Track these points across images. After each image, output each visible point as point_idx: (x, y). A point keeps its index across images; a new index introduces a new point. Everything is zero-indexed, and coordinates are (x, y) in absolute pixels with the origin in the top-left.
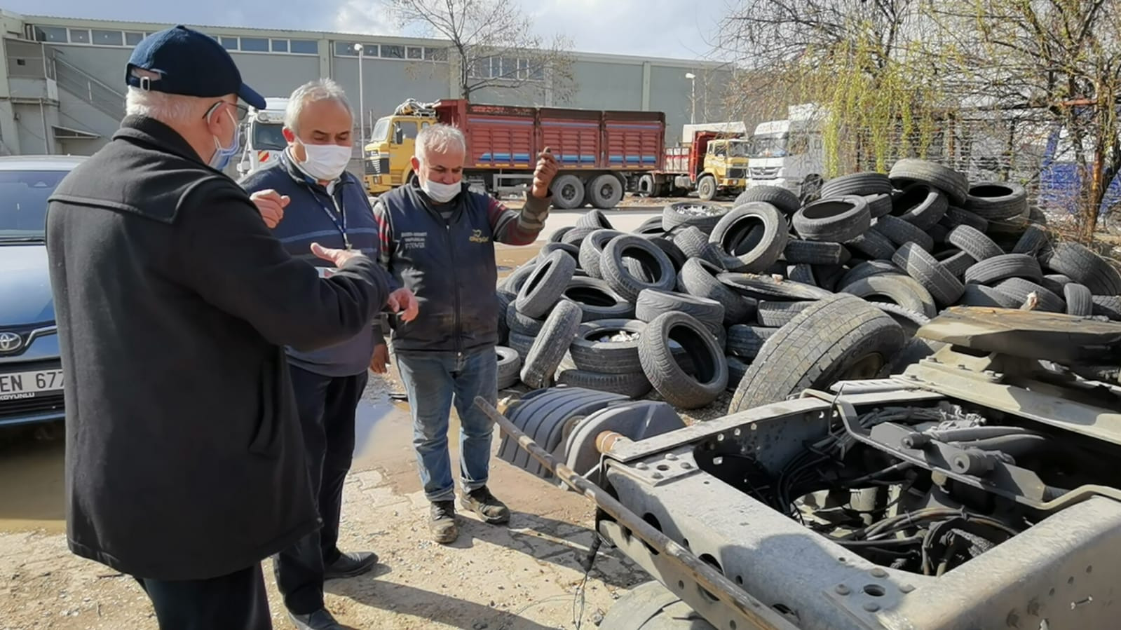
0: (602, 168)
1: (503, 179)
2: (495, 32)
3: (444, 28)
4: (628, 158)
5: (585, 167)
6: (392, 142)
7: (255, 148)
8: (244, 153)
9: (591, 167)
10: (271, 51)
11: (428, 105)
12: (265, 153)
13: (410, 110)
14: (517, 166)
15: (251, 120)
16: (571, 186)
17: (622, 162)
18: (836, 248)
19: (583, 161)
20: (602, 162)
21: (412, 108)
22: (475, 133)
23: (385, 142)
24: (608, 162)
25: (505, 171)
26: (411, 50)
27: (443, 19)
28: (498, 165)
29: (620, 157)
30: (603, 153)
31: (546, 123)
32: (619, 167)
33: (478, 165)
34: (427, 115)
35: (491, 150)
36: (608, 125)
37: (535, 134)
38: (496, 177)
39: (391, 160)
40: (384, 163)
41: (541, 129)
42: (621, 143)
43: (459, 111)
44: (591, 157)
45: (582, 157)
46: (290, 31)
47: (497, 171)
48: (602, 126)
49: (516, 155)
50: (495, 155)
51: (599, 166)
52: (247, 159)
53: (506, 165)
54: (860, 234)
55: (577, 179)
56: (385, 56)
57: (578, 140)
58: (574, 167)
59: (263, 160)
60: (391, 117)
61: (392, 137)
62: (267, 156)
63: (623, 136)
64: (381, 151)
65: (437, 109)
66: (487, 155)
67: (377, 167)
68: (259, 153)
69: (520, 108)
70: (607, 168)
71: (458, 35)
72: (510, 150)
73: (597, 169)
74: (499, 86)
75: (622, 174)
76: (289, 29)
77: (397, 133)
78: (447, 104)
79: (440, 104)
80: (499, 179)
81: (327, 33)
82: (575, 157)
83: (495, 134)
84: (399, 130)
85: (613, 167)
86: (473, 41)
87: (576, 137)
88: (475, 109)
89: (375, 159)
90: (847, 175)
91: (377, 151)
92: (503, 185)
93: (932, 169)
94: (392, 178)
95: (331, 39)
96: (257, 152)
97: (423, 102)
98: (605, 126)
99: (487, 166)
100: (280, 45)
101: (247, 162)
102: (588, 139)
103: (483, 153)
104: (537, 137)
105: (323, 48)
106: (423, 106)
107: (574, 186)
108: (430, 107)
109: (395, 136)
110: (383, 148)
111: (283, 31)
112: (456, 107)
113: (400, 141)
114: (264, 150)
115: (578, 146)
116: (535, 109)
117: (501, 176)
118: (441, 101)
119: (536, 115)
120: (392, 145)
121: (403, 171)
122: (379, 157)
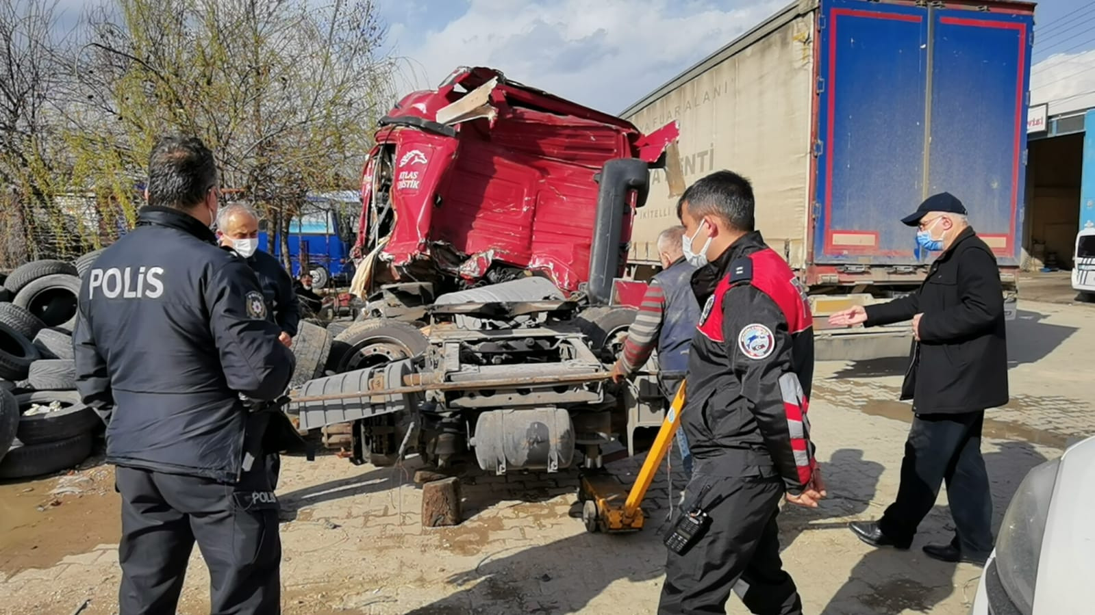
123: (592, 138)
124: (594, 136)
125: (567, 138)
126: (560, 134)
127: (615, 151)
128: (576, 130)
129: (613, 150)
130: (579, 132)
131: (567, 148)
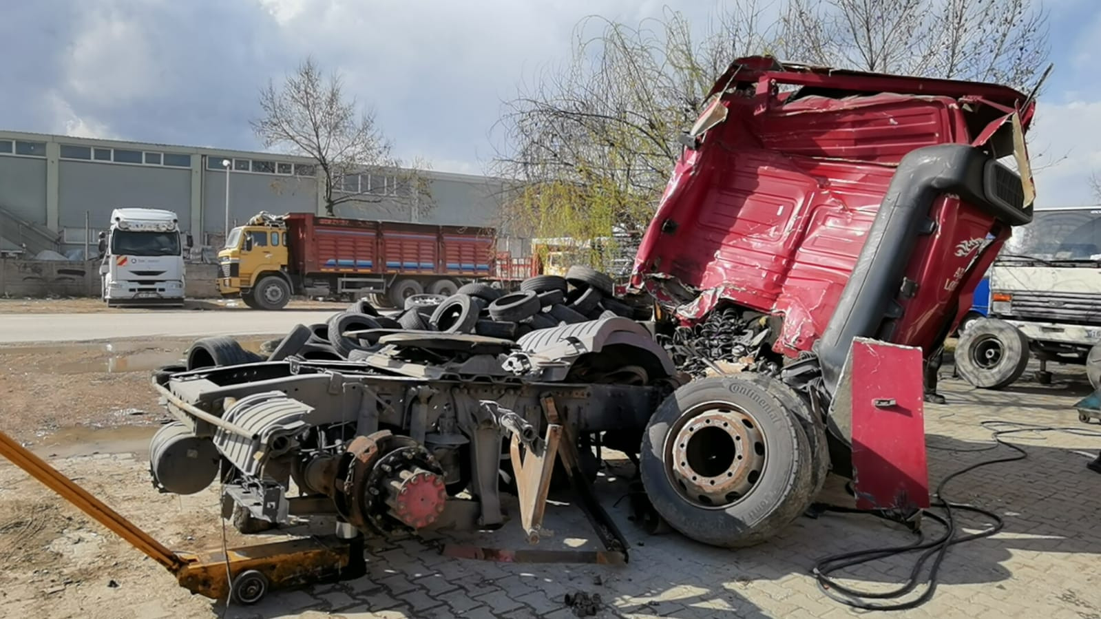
0: (441, 274)
1: (347, 282)
2: (359, 153)
3: (310, 149)
4: (463, 265)
5: (424, 272)
6: (243, 249)
7: (113, 252)
8: (105, 257)
9: (430, 273)
10: (144, 163)
11: (279, 217)
12: (123, 257)
13: (261, 221)
14: (361, 271)
15: (112, 228)
16: (412, 289)
17: (458, 269)
18: (511, 326)
19: (422, 268)
20: (440, 269)
21: (264, 220)
22: (321, 242)
23: (236, 249)
24: (446, 269)
25: (349, 275)
26: (280, 166)
27: (310, 140)
28: (342, 270)
29: (457, 265)
30: (441, 262)
31: (387, 234)
32: (457, 273)
33: (323, 270)
34: (277, 226)
35: (336, 257)
36: (445, 238)
37: (377, 243)
38: (340, 280)
39: (241, 265)
40: (234, 268)
41: (383, 239)
42: (457, 253)
43: (306, 223)
44: (431, 264)
45: (422, 264)
46: (165, 145)
47: (342, 275)
48: (439, 239)
49: (360, 262)
50: (340, 261)
51: (437, 272)
52: (107, 263)
53: (350, 270)
54: (529, 316)
55: (417, 284)
56: (256, 171)
57: (418, 250)
58: (414, 272)
59: (121, 264)
60: (243, 228)
61: (243, 245)
62: (125, 260)
63: (459, 247)
64: (233, 257)
65: (285, 221)
66: (332, 261)
67: (227, 271)
68: (118, 258)
69: (363, 222)
70: (445, 274)
71: (324, 154)
72: (355, 257)
73: (436, 274)
74: (360, 201)
75: (459, 280)
76: (163, 143)
77: (247, 241)
78: (295, 217)
79: (288, 217)
80: (343, 282)
81: (200, 148)
82: (415, 264)
83: (340, 243)
84: (249, 239)
85: (450, 273)
86: (338, 160)
87: (416, 247)
88: (322, 222)
89: (226, 263)
90: (534, 277)
91: (228, 257)
92: (347, 288)
93: (587, 273)
94: (241, 281)
95: (205, 153)
96: (115, 256)
97: (274, 214)
98: (442, 238)
99: (332, 270)
100: (153, 157)
101: (106, 266)
102: (427, 249)
103: (327, 259)
104: (380, 247)
105: (196, 163)
106: (274, 218)
107: (414, 288)
108: (280, 219)
109: (246, 243)
110: (234, 255)
111: (157, 145)
112: (304, 220)
113: (249, 249)
114: (122, 255)
115: (418, 254)
116: (377, 223)
117: (345, 279)
118: (290, 214)
119: (377, 227)
120: (243, 252)
121: (251, 274)
122: (229, 262)
123: (892, 120)
124: (894, 118)
125: (853, 127)
126: (844, 123)
127: (937, 135)
128: (862, 114)
129: (933, 134)
130: (868, 116)
131: (858, 141)
